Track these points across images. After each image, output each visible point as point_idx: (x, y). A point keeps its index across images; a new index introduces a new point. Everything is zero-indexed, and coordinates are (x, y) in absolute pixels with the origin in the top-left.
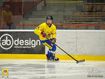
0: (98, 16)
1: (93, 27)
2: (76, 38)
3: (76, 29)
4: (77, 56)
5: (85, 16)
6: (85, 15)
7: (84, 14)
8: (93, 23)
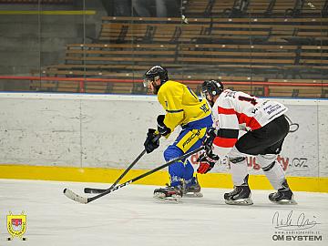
0: (140, 56)
1: (127, 88)
2: (81, 117)
3: (78, 92)
4: (82, 171)
5: (102, 56)
6: (102, 52)
7: (101, 49)
8: (127, 75)
